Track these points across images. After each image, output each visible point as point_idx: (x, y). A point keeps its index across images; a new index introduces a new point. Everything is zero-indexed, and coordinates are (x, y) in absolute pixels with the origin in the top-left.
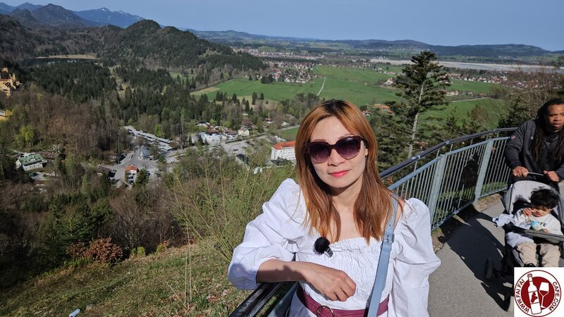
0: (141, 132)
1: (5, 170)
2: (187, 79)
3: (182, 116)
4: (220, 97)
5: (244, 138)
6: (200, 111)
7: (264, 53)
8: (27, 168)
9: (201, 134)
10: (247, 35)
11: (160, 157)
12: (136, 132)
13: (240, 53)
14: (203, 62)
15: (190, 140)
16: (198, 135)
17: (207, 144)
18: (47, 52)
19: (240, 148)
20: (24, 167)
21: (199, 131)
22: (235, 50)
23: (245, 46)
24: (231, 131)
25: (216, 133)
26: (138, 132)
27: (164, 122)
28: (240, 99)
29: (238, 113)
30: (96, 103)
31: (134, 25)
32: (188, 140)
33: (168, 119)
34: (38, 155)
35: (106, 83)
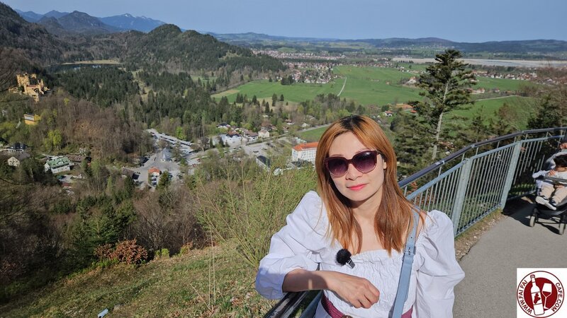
0: (163, 135)
1: (34, 173)
2: (208, 82)
3: (203, 118)
4: (240, 99)
5: (265, 139)
6: (220, 113)
7: (283, 54)
8: (55, 171)
9: (222, 136)
10: (267, 37)
11: (181, 159)
12: (158, 135)
13: (260, 55)
14: (223, 64)
15: (211, 143)
16: (219, 137)
17: (228, 146)
18: (73, 58)
19: (261, 150)
20: (52, 169)
21: (220, 134)
22: (255, 52)
23: (264, 48)
24: (251, 132)
25: (236, 135)
26: (161, 135)
27: (186, 125)
28: (260, 100)
29: (258, 115)
30: (120, 107)
31: (156, 29)
32: (209, 142)
33: (189, 122)
34: (65, 158)
35: (129, 87)
